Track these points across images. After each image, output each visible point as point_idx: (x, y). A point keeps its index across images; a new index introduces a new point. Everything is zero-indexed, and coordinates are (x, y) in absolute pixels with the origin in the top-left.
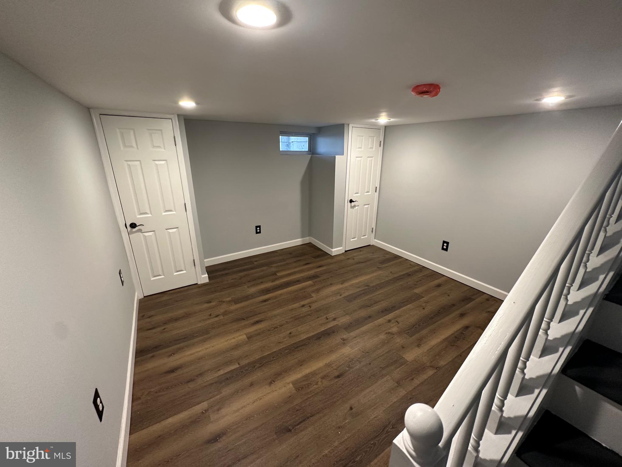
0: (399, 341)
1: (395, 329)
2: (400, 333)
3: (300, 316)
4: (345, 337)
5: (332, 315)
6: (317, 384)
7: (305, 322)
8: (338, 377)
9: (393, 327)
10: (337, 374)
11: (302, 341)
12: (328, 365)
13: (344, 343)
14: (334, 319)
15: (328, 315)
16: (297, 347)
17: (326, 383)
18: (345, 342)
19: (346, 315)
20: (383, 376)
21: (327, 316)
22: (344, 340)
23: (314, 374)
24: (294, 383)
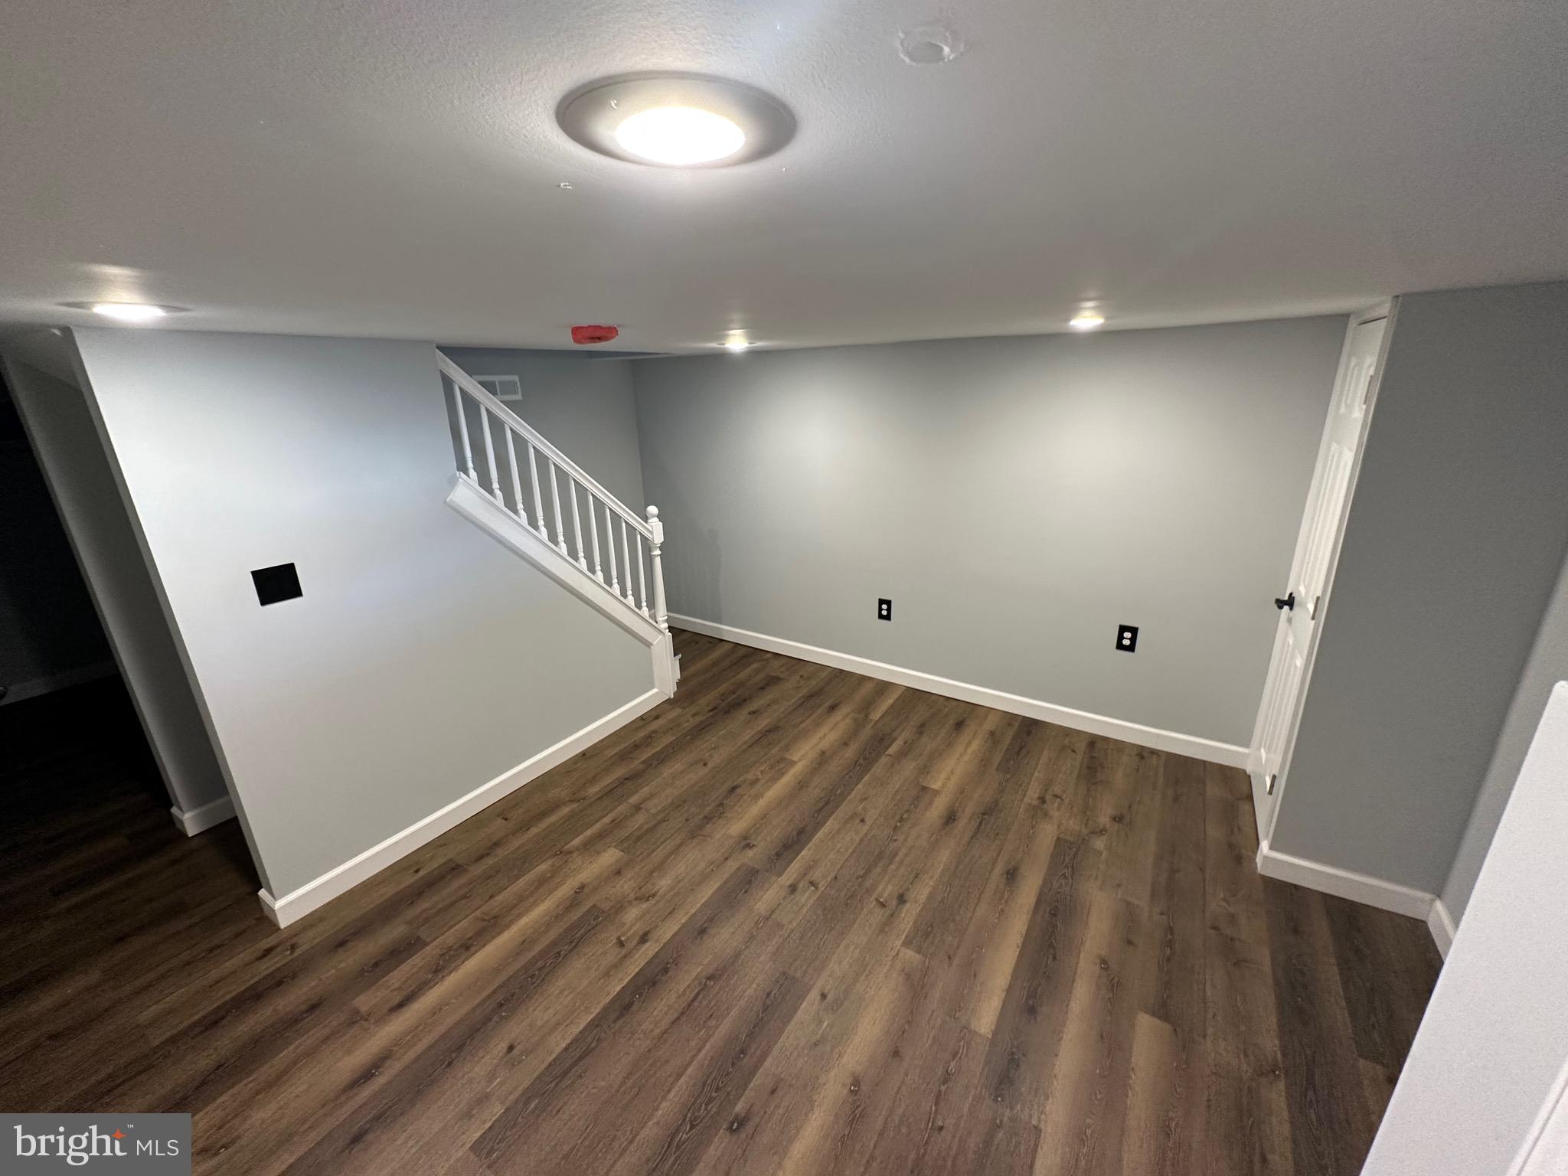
0: (625, 886)
1: (632, 914)
2: (620, 907)
3: (880, 865)
4: (750, 853)
5: (807, 898)
6: (762, 772)
7: (855, 855)
8: (734, 788)
9: (637, 920)
10: (738, 791)
11: (829, 816)
12: (757, 797)
13: (745, 838)
14: (793, 888)
15: (817, 896)
16: (827, 803)
17: (750, 776)
18: (743, 843)
19: (770, 915)
20: (664, 809)
21: (819, 893)
22: (749, 846)
23: (774, 780)
24: (793, 763)
